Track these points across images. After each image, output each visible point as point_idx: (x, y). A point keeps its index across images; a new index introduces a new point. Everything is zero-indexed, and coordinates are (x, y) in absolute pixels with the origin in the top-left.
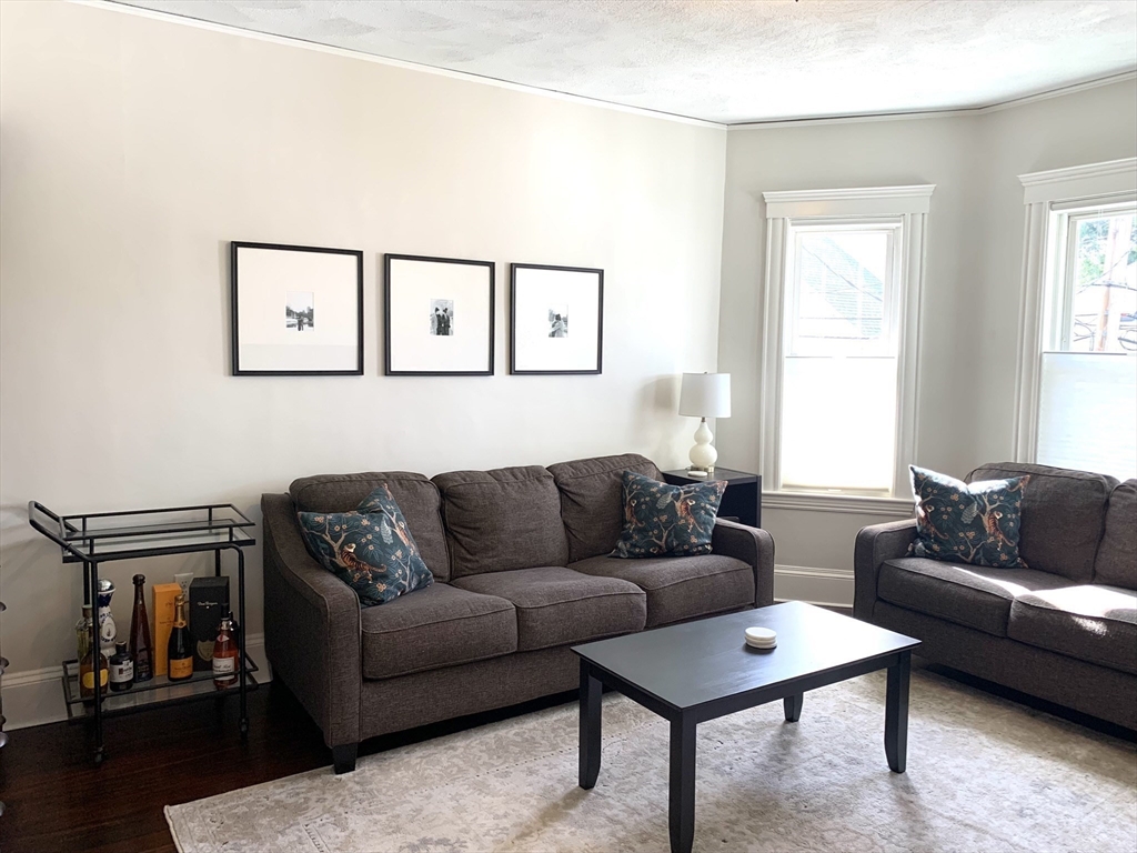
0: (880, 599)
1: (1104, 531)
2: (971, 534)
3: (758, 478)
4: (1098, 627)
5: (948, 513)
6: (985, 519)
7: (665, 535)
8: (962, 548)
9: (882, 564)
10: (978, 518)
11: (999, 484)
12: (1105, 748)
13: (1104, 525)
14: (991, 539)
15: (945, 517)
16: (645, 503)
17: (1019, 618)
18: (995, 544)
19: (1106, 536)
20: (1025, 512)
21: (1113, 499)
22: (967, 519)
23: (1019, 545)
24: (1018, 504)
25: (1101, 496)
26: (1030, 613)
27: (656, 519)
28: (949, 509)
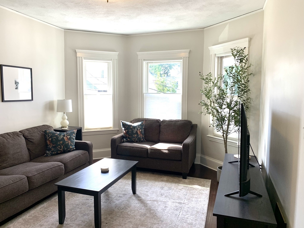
0: (117, 154)
1: (160, 131)
2: (136, 135)
3: (81, 128)
4: (166, 151)
5: (130, 131)
6: (138, 131)
7: (62, 147)
8: (134, 139)
9: (117, 146)
10: (137, 131)
11: (139, 123)
12: (168, 177)
13: (160, 130)
14: (140, 136)
15: (130, 132)
16: (55, 139)
17: (151, 152)
18: (140, 137)
19: (161, 133)
20: (145, 129)
21: (161, 124)
22: (134, 132)
23: (144, 137)
24: (144, 127)
25: (159, 124)
26: (153, 151)
27: (59, 143)
28: (131, 130)
